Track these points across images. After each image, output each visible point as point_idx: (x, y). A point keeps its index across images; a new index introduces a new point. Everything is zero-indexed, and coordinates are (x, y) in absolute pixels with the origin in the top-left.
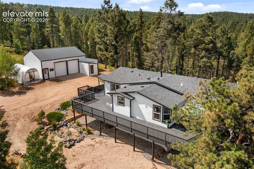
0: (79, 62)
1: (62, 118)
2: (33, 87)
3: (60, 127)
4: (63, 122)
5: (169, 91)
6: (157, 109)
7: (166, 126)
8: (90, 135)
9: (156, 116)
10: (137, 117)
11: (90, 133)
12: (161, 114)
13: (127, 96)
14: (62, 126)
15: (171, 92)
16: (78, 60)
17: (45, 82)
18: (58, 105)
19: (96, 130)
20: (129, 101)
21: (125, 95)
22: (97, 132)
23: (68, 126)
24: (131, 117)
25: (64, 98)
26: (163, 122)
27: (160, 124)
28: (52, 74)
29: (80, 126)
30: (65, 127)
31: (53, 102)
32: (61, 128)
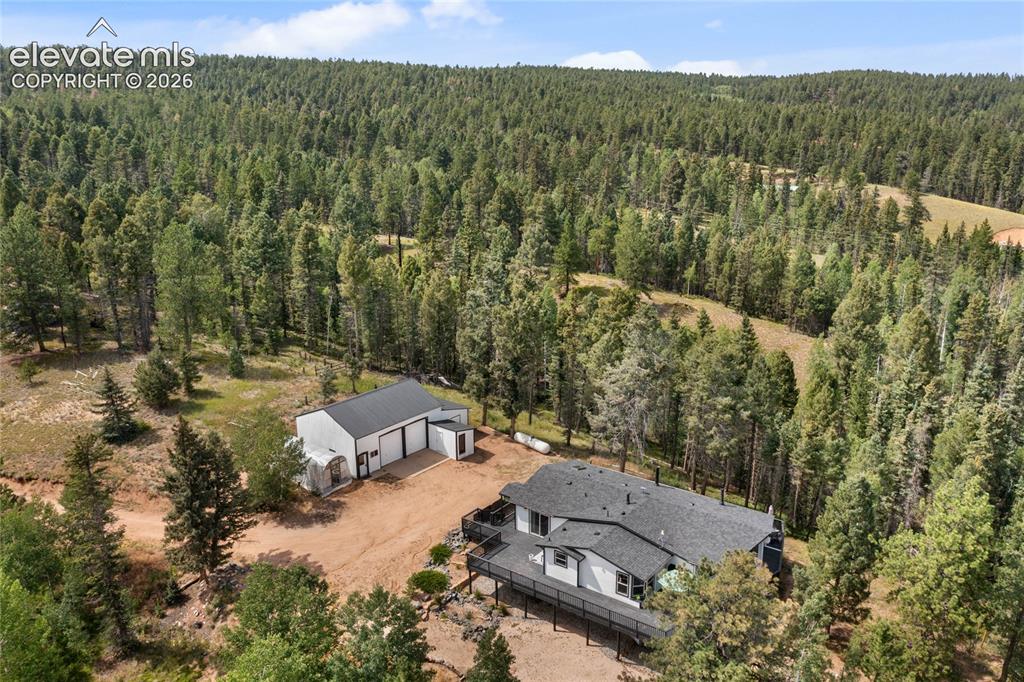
0: (429, 425)
1: (445, 585)
2: (342, 499)
3: (447, 602)
4: (450, 592)
5: (643, 541)
6: (622, 578)
7: (636, 605)
8: (507, 618)
9: (621, 589)
10: (589, 587)
11: (506, 613)
12: (629, 586)
13: (573, 553)
14: (450, 600)
15: (645, 544)
16: (426, 419)
17: (363, 484)
18: (424, 553)
19: (514, 607)
20: (576, 562)
21: (568, 551)
22: (516, 612)
23: (461, 600)
24: (579, 586)
25: (430, 534)
26: (634, 599)
27: (628, 601)
28: (374, 464)
29: (482, 599)
30: (456, 602)
31: (410, 545)
32: (449, 604)
